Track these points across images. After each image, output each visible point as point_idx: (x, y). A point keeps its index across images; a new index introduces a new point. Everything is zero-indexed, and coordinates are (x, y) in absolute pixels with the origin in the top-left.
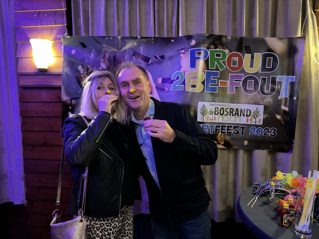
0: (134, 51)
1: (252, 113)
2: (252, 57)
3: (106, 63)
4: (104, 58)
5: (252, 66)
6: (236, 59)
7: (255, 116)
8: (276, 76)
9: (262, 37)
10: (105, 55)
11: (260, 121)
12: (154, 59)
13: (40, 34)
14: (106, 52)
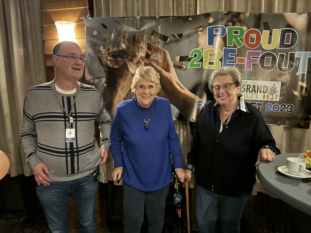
0: (153, 31)
1: (269, 90)
2: (271, 34)
3: (126, 43)
4: (124, 38)
5: (270, 42)
6: (254, 36)
7: (272, 92)
8: (295, 52)
9: (281, 12)
10: (125, 35)
11: (277, 97)
12: (172, 38)
13: (64, 17)
14: (125, 32)
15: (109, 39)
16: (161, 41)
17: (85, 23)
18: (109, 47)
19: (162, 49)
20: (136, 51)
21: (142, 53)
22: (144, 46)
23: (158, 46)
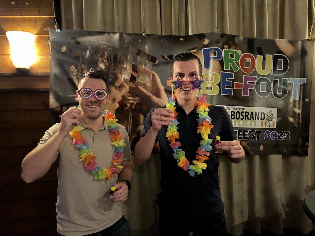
0: (138, 50)
1: (266, 117)
2: (264, 59)
3: (105, 63)
5: (264, 68)
6: (249, 60)
7: (269, 119)
10: (103, 53)
11: (274, 125)
12: (162, 60)
13: (19, 26)
15: (84, 57)
16: (148, 63)
17: (50, 35)
18: (83, 66)
19: (150, 71)
20: (118, 73)
21: (125, 75)
22: (128, 67)
23: (145, 68)
